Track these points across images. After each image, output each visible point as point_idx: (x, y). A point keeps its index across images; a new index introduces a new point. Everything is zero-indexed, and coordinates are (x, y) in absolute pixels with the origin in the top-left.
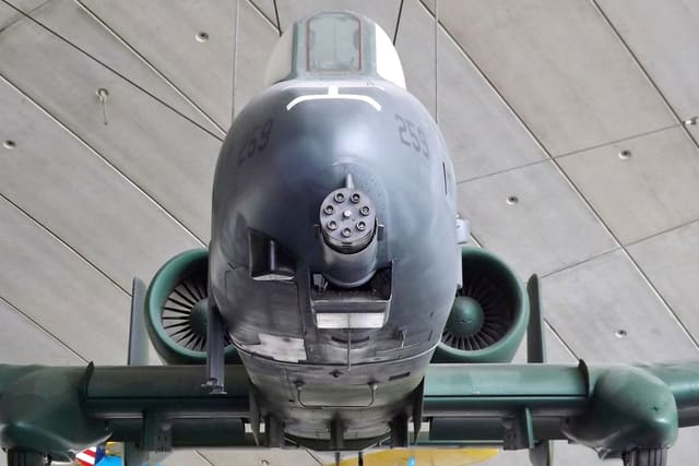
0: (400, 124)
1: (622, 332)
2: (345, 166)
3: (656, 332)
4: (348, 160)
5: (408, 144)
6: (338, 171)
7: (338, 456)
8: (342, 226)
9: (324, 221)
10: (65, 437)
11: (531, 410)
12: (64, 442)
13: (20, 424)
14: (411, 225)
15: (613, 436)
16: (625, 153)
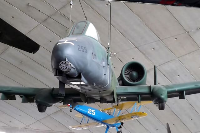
0: (79, 47)
1: (179, 76)
2: (65, 56)
3: (186, 75)
4: (66, 55)
5: (80, 51)
6: (64, 57)
7: (112, 104)
8: (63, 68)
9: (60, 67)
10: (49, 102)
11: (140, 95)
12: (49, 103)
13: (38, 100)
14: (82, 66)
15: (154, 100)
16: (176, 39)
